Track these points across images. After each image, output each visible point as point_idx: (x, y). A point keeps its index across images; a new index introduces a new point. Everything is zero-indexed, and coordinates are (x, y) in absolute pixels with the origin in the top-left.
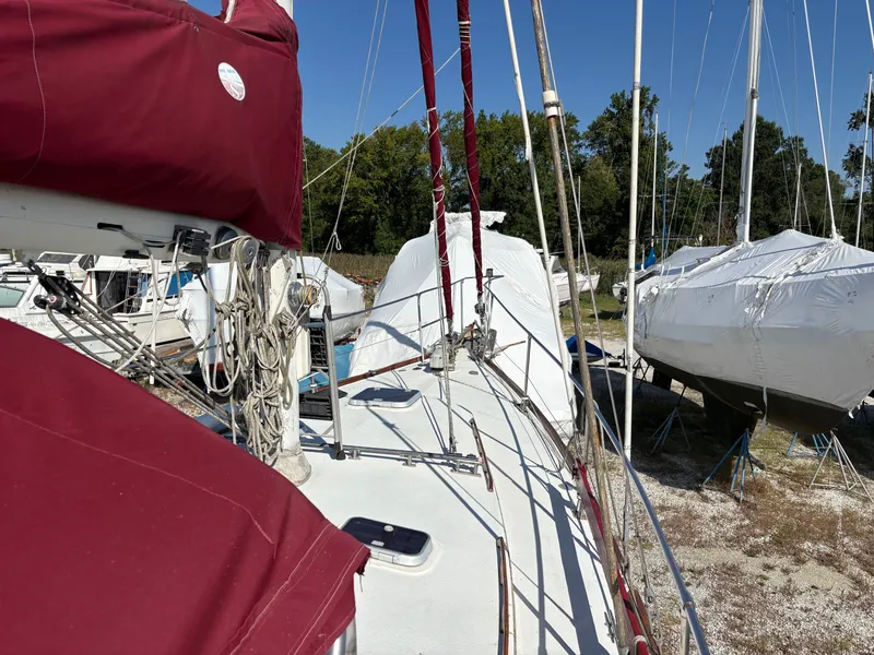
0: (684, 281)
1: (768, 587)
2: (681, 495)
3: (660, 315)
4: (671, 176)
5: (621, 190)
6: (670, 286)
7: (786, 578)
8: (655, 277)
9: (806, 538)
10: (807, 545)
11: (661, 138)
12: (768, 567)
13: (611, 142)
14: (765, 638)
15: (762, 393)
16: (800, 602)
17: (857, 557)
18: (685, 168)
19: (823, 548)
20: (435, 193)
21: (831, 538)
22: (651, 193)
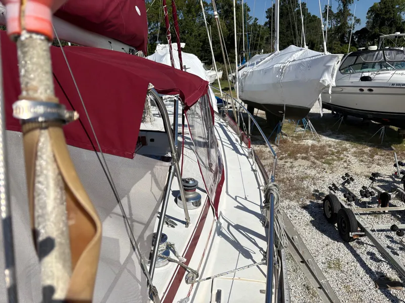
0: (255, 68)
1: (286, 167)
2: (258, 147)
3: (248, 83)
4: (250, 23)
5: (229, 31)
6: (251, 70)
7: (291, 164)
8: (245, 68)
9: (298, 153)
10: (299, 155)
11: (245, 5)
12: (286, 162)
13: (223, 7)
14: (284, 178)
15: (283, 107)
16: (295, 169)
17: (314, 156)
18: (256, 19)
19: (304, 155)
20: (168, 37)
21: (307, 152)
22: (242, 32)
